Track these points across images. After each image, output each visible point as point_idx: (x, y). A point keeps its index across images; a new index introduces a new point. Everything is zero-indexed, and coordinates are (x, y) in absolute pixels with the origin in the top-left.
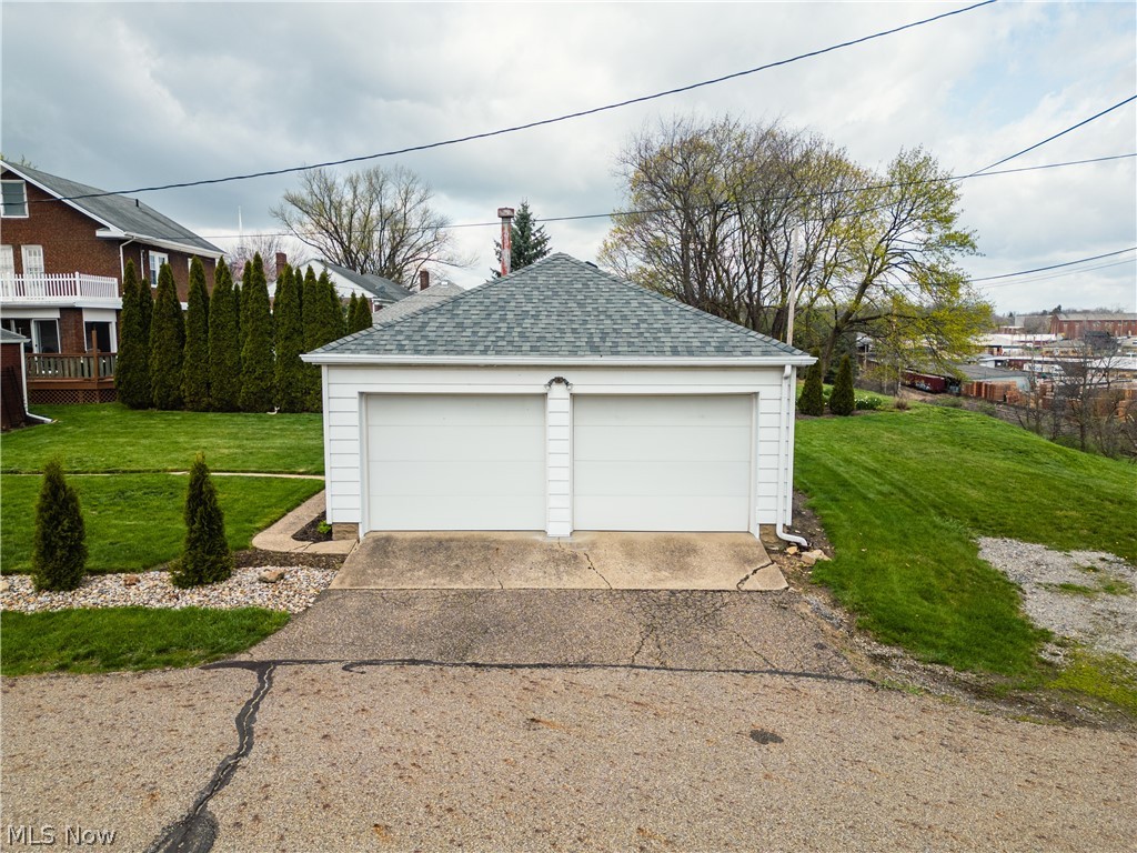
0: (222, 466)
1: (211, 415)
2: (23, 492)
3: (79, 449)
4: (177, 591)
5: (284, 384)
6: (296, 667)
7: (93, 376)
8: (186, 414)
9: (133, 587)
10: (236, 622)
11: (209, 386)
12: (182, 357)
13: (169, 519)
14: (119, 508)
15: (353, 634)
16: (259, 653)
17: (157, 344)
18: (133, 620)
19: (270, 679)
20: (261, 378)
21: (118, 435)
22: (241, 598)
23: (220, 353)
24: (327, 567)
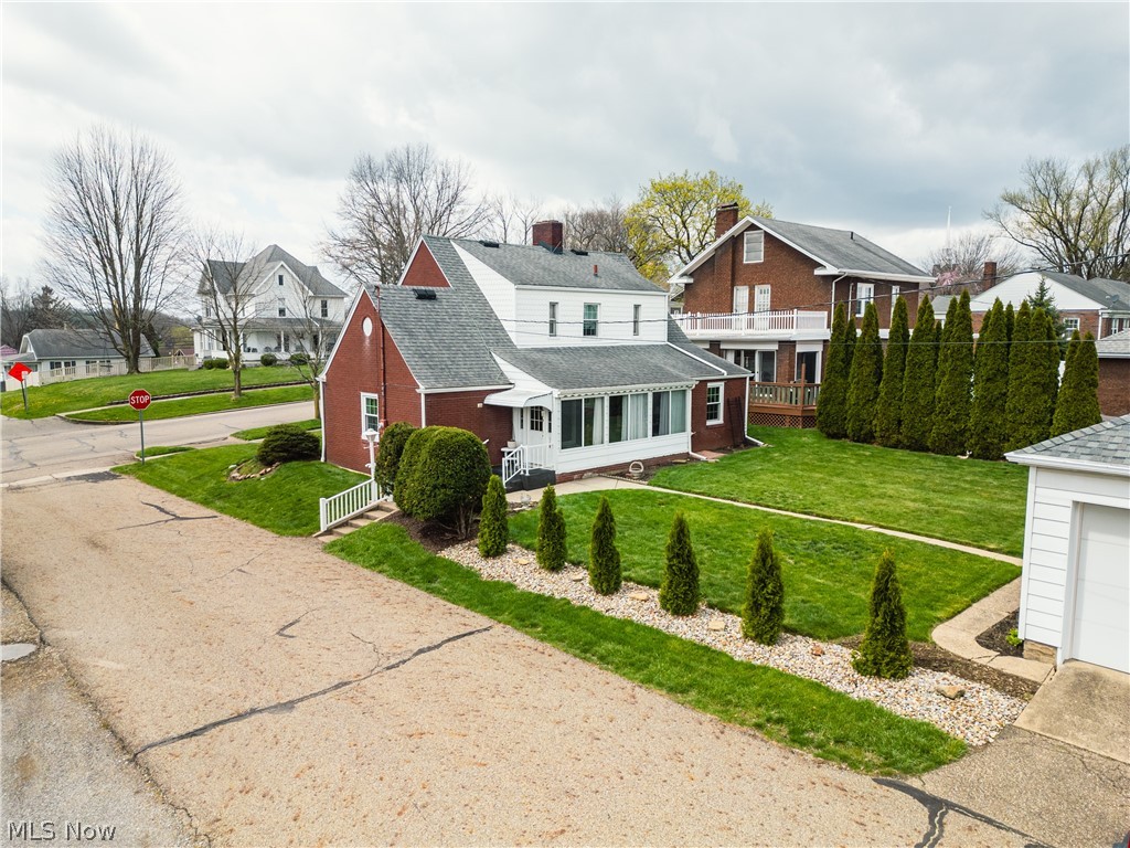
0: (906, 525)
1: (899, 453)
2: (739, 526)
3: (782, 481)
4: (856, 676)
5: (980, 428)
6: (970, 821)
7: (799, 404)
8: (875, 448)
9: (819, 658)
10: (911, 736)
11: (900, 422)
12: (877, 394)
13: (853, 585)
14: (812, 561)
15: (1041, 802)
16: (932, 783)
17: (856, 380)
18: (816, 697)
19: (941, 824)
20: (955, 420)
21: (814, 469)
22: (917, 706)
23: (915, 391)
24: (1015, 693)
